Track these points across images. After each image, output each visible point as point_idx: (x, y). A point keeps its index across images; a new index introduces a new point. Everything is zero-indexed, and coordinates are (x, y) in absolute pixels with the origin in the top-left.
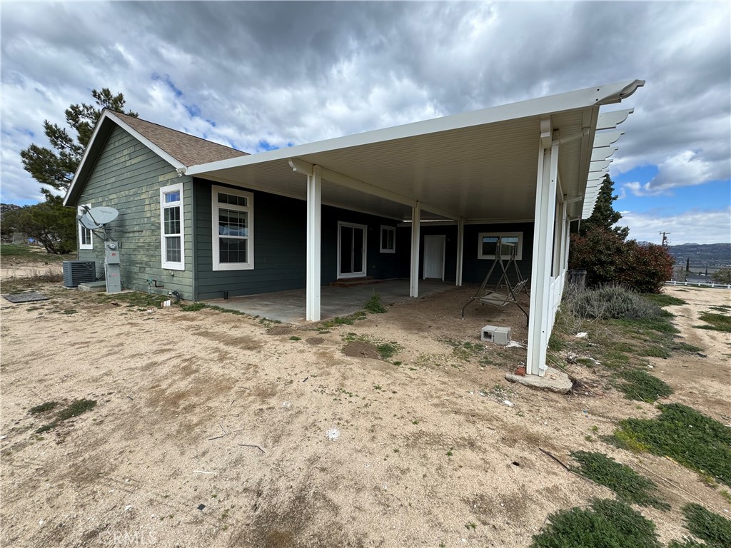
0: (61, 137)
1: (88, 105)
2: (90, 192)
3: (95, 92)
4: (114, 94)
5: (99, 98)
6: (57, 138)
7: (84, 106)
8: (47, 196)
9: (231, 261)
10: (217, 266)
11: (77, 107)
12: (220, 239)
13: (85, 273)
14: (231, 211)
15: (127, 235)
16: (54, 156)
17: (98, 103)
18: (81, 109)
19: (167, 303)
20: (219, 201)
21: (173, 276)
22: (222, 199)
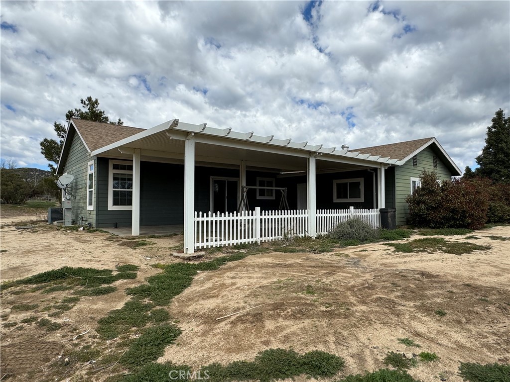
0: (62, 130)
1: (78, 109)
2: (67, 165)
3: (82, 100)
4: (94, 100)
5: (85, 103)
6: (60, 132)
7: (76, 110)
8: (51, 169)
9: (120, 205)
10: (111, 207)
11: (72, 111)
12: (114, 191)
13: (57, 215)
14: (121, 174)
15: (79, 191)
16: (57, 143)
17: (84, 107)
18: (74, 111)
19: (81, 229)
20: (114, 168)
21: (90, 214)
22: (116, 167)
